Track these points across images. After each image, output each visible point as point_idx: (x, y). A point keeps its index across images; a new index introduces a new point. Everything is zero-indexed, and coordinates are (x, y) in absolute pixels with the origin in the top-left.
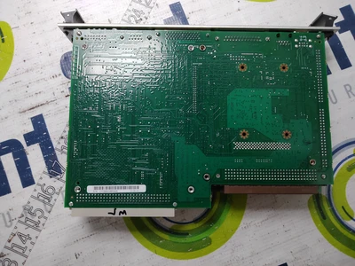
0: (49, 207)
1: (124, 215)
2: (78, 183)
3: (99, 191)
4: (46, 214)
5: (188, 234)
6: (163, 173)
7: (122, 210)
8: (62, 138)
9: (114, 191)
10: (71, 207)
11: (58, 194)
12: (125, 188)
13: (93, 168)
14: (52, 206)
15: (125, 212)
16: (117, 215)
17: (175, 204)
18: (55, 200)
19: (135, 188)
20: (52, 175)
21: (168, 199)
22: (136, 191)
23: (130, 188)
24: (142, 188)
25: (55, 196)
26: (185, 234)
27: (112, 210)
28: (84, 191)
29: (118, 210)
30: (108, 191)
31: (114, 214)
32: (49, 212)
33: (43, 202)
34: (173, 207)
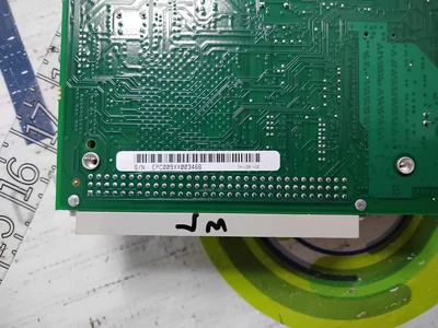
0: (25, 212)
1: (220, 233)
2: (92, 144)
3: (149, 167)
4: (20, 228)
5: (354, 278)
6: (327, 119)
7: (215, 217)
8: (53, 49)
9: (190, 166)
10: (73, 209)
11: (46, 182)
12: (221, 159)
13: (132, 103)
14: (33, 209)
15: (221, 224)
16: (200, 231)
17: (360, 203)
18: (40, 196)
19: (249, 159)
20: (31, 137)
21: (339, 192)
22: (253, 167)
23: (235, 159)
24: (270, 160)
25: (38, 187)
26: (350, 278)
27: (186, 218)
28: (107, 164)
29: (205, 218)
30: (176, 167)
31: (193, 229)
32: (27, 223)
33: (12, 199)
34: (354, 212)
